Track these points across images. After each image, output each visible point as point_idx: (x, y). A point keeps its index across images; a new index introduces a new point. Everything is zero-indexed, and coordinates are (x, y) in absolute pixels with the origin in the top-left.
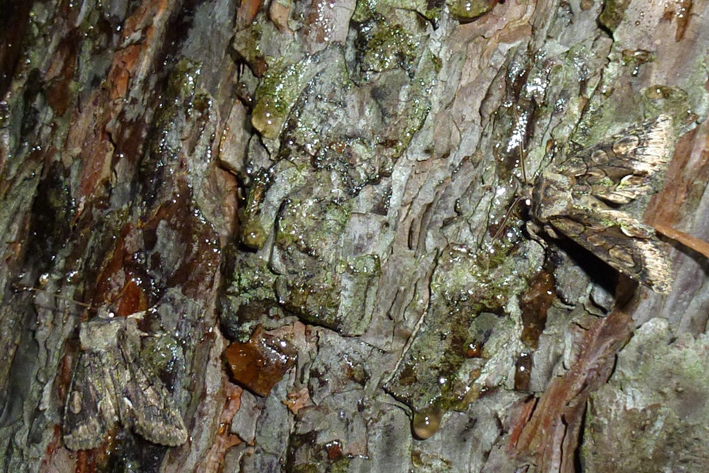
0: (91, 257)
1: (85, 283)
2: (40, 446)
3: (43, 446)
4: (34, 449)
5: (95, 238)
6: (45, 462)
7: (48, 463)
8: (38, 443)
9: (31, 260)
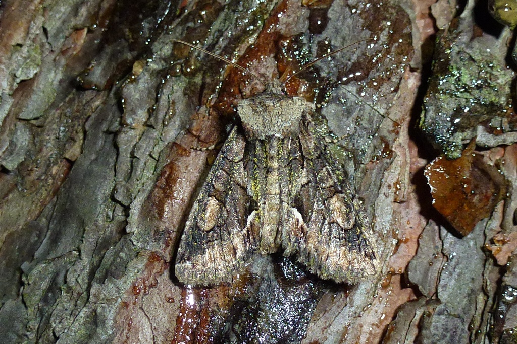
0: (217, 42)
1: (205, 73)
2: (120, 282)
3: (125, 282)
4: (111, 286)
5: (225, 20)
6: (126, 305)
7: (131, 306)
8: (118, 277)
9: (108, 50)
